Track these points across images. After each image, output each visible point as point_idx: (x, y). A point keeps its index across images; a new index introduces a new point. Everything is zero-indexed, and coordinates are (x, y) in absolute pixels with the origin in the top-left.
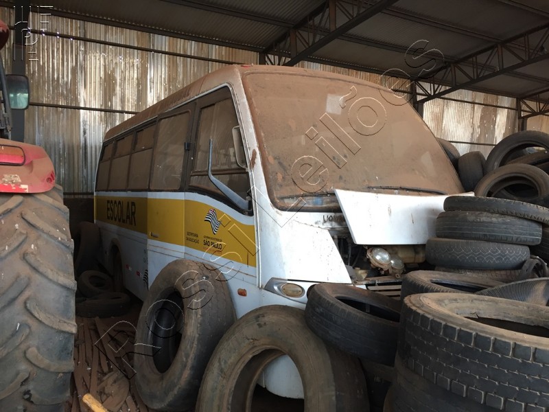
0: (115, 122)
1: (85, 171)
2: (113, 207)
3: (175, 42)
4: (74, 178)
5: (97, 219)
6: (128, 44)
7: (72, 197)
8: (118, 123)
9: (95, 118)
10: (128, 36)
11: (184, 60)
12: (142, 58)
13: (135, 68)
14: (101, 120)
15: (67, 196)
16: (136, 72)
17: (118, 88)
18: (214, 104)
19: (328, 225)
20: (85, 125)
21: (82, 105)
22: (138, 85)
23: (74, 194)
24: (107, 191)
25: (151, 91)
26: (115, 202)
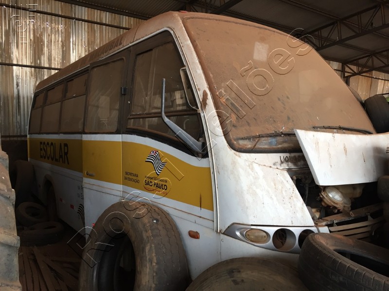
0: (44, 76)
1: (18, 117)
2: (45, 148)
3: (92, 12)
4: (9, 124)
5: (31, 158)
6: (53, 12)
7: (8, 139)
8: (46, 77)
9: (26, 73)
10: (53, 7)
11: (100, 27)
12: (65, 25)
13: (60, 33)
14: (32, 75)
15: (4, 139)
16: (60, 35)
17: (46, 49)
18: (151, 50)
19: (285, 166)
20: (18, 79)
21: (15, 62)
22: (63, 46)
23: (10, 136)
24: (40, 133)
25: (73, 52)
26: (48, 143)
